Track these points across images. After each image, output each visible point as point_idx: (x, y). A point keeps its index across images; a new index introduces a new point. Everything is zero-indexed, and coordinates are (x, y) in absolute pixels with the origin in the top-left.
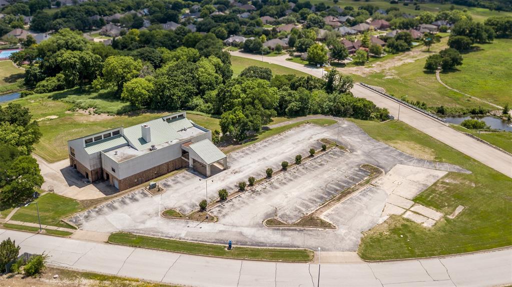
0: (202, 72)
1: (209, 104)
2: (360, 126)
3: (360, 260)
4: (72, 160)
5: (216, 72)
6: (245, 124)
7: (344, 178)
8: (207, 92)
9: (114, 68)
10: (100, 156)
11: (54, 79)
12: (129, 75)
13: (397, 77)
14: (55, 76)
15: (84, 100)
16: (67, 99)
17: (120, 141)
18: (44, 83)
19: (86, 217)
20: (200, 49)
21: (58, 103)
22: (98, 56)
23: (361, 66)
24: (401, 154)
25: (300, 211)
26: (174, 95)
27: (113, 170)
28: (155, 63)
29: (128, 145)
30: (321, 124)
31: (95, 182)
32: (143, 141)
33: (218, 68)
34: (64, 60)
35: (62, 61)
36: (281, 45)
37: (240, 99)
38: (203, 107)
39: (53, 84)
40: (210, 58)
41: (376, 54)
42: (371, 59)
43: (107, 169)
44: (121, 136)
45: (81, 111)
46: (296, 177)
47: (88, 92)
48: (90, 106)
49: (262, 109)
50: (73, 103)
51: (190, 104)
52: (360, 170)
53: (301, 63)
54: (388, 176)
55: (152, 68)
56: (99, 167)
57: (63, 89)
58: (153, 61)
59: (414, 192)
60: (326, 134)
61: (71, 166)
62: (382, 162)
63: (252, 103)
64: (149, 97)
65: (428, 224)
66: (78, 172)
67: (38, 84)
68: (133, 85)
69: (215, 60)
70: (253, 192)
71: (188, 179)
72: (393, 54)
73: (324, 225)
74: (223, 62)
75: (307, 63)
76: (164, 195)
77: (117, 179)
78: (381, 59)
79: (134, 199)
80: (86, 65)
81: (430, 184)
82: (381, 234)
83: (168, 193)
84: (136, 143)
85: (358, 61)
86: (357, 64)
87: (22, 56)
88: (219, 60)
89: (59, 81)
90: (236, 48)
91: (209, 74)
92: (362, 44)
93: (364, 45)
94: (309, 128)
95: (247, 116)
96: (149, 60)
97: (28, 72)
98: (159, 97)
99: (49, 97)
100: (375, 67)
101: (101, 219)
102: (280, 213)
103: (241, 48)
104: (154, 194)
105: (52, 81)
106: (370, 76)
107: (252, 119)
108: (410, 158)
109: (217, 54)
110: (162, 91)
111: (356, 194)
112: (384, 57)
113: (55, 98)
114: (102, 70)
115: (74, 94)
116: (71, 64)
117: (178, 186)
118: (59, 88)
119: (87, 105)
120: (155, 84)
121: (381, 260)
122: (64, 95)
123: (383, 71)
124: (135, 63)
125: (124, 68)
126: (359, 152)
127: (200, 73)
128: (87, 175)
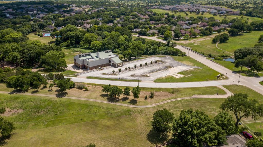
0: (120, 40)
1: (121, 51)
2: (173, 57)
3: (153, 82)
4: (75, 63)
5: (125, 41)
6: (131, 54)
7: (159, 69)
8: (121, 47)
9: (88, 37)
10: (84, 60)
11: (66, 42)
12: (93, 40)
13: (199, 44)
14: (66, 41)
15: (77, 49)
16: (71, 49)
17: (90, 57)
18: (63, 44)
19: (80, 74)
20: (120, 32)
21: (68, 50)
22: (82, 33)
23: (186, 41)
24: (182, 64)
25: (142, 74)
26: (109, 47)
27: (88, 65)
28: (103, 37)
29: (92, 58)
30: (159, 57)
31: (82, 69)
32: (97, 57)
33: (126, 39)
34: (70, 34)
35: (69, 35)
36: (155, 32)
37: (131, 48)
38: (119, 52)
39: (66, 44)
40: (124, 35)
41: (194, 36)
42: (191, 38)
43: (86, 64)
44: (90, 55)
45: (76, 52)
46: (144, 68)
47: (78, 47)
48: (79, 51)
49: (138, 50)
50: (74, 50)
51: (115, 51)
52: (165, 67)
53: (161, 39)
54: (173, 68)
55: (101, 39)
56: (83, 64)
57: (70, 46)
58: (102, 36)
59: (179, 71)
60: (160, 59)
61: (75, 65)
62: (174, 65)
63: (135, 48)
64: (100, 48)
65: (178, 77)
66: (77, 67)
67: (61, 44)
68: (94, 43)
69: (126, 36)
70: (129, 70)
71: (110, 68)
72: (203, 36)
73: (147, 76)
74: (129, 37)
75: (164, 39)
76: (103, 71)
77: (89, 67)
78: (196, 38)
79: (94, 71)
80: (77, 36)
81: (185, 70)
82: (162, 78)
83: (104, 70)
84: (95, 58)
85: (185, 38)
86: (184, 40)
87: (54, 34)
88: (127, 36)
89: (68, 43)
90: (136, 34)
91: (122, 41)
92: (190, 32)
93: (191, 33)
94: (154, 58)
95: (132, 52)
96: (101, 36)
97: (56, 40)
98: (103, 48)
99: (65, 49)
100: (192, 41)
101: (84, 74)
102: (135, 75)
103: (138, 34)
104: (100, 70)
105: (65, 43)
106: (188, 44)
107: (133, 53)
108: (184, 65)
109: (127, 34)
110: (105, 46)
111: (161, 71)
112: (198, 37)
113: (67, 49)
114: (83, 39)
115: (73, 47)
116: (73, 36)
117: (107, 69)
118: (68, 46)
119: (78, 51)
120: (102, 43)
121: (159, 82)
122: (70, 48)
123: (195, 42)
124: (95, 36)
125: (91, 37)
126: (168, 63)
127: (119, 40)
128: (80, 67)
